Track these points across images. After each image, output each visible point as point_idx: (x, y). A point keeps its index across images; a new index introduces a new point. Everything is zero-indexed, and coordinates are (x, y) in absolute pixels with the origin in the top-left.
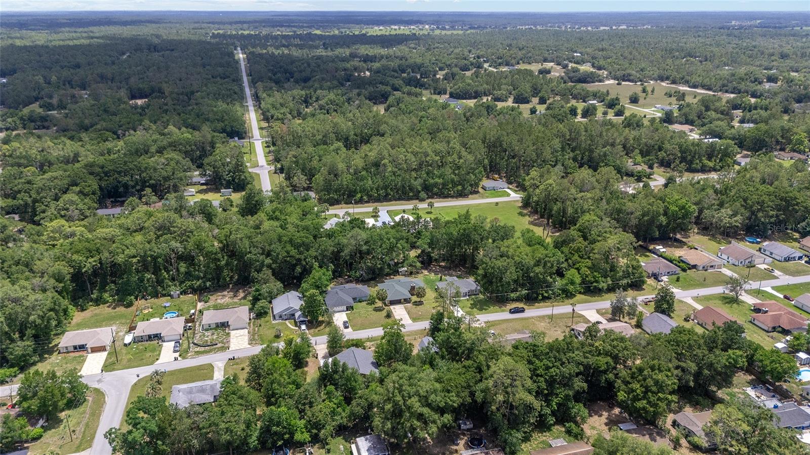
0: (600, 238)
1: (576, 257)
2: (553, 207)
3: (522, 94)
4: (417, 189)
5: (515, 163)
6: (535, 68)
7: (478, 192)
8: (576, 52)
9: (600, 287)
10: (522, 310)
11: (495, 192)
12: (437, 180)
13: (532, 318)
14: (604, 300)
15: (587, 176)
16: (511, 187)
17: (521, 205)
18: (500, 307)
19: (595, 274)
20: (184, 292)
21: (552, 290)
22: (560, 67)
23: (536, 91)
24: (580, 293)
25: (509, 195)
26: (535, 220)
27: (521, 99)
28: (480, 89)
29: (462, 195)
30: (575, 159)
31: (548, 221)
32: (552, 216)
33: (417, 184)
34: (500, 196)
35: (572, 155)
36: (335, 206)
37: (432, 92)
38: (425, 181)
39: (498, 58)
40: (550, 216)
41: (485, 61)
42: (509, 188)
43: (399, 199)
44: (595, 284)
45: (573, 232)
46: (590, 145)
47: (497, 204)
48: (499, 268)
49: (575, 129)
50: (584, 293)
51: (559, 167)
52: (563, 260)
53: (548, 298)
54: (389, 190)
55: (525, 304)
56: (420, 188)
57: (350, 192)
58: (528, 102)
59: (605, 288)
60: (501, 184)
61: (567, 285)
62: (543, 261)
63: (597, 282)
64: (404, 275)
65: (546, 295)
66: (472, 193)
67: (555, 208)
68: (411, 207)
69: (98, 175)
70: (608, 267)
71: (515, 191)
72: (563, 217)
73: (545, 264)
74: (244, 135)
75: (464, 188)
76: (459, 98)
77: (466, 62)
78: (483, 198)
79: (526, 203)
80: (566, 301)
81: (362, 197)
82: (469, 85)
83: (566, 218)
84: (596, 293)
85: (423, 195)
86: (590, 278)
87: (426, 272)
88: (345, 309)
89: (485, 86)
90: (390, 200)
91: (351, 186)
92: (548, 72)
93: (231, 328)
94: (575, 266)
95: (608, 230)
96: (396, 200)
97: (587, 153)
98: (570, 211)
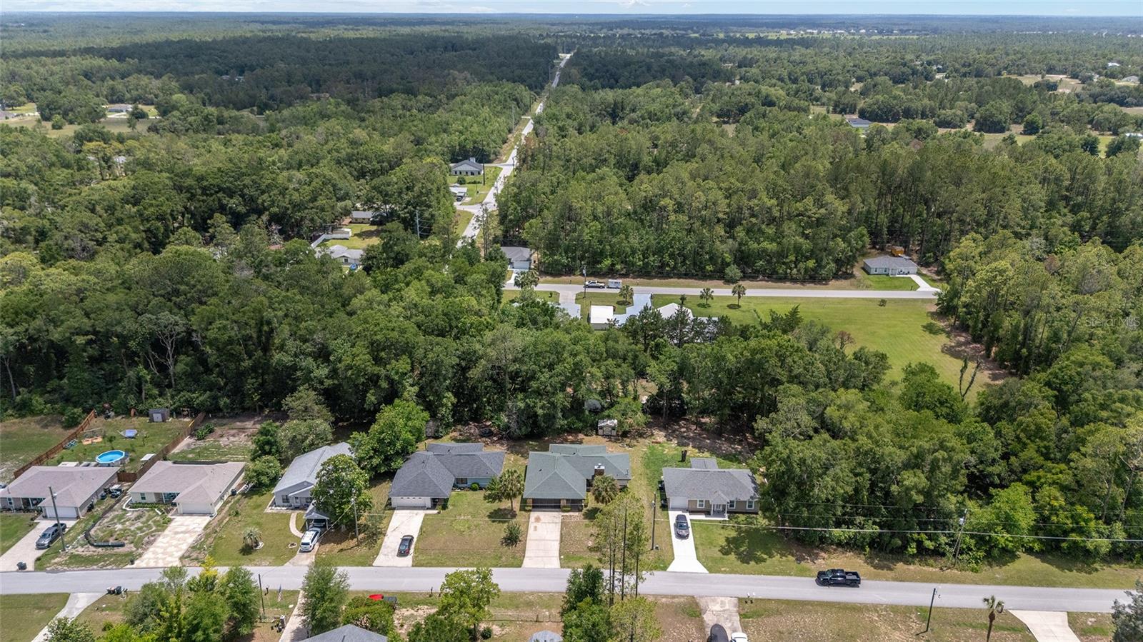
0: (1104, 414)
1: (1030, 453)
2: (1001, 322)
3: (992, 115)
4: (723, 260)
5: (943, 226)
6: (1028, 80)
7: (851, 276)
8: (1111, 60)
9: (1090, 546)
10: (851, 581)
11: (887, 280)
12: (766, 245)
13: (875, 608)
14: (1094, 585)
15: (1095, 260)
16: (924, 271)
17: (934, 309)
18: (800, 559)
19: (1080, 509)
20: (177, 413)
21: (950, 536)
22: (1077, 81)
23: (1019, 114)
24: (1030, 551)
25: (914, 287)
26: (959, 344)
27: (990, 125)
28: (917, 105)
29: (813, 278)
30: (1075, 227)
31: (988, 350)
32: (999, 340)
33: (725, 249)
34: (896, 288)
35: (1070, 218)
36: (564, 278)
37: (831, 108)
38: (740, 244)
39: (964, 66)
40: (994, 339)
41: (939, 71)
42: (919, 274)
43: (687, 275)
44: (1074, 537)
45: (1032, 387)
46: (1113, 199)
47: (883, 302)
48: (803, 462)
49: (1085, 168)
50: (1040, 555)
51: (1036, 241)
52: (997, 455)
53: (938, 553)
54: (667, 258)
55: (869, 560)
56: (728, 257)
57: (595, 254)
58: (1002, 130)
59: (1104, 550)
60: (904, 266)
61: (991, 527)
62: (929, 458)
63: (1080, 531)
64: (609, 436)
65: (929, 544)
66: (836, 276)
67: (1007, 323)
68: (697, 291)
69: (189, 189)
70: (1119, 494)
71: (932, 281)
72: (1023, 345)
73: (935, 466)
74: (492, 157)
75: (819, 265)
76: (874, 120)
77: (905, 69)
78: (858, 287)
79: (946, 308)
80: (985, 570)
81: (613, 265)
82: (895, 98)
83: (1029, 350)
84: (1075, 558)
85: (733, 271)
86: (1063, 519)
87: (660, 436)
88: (429, 503)
89: (926, 101)
90: (668, 276)
91: (595, 243)
92: (1053, 87)
93: (180, 508)
94: (1027, 477)
95: (1129, 393)
96: (679, 276)
97: (1105, 218)
98: (1043, 333)
